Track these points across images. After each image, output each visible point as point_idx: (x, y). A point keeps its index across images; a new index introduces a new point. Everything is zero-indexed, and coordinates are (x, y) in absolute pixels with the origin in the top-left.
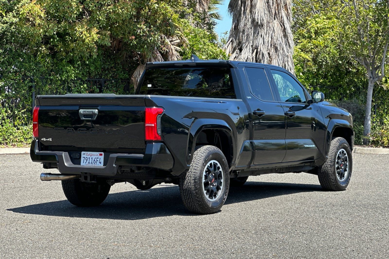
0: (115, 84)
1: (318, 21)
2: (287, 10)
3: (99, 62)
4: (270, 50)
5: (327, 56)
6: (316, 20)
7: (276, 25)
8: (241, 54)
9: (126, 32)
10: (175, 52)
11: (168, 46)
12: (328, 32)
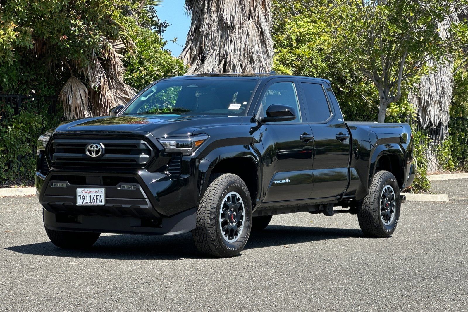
0: (36, 103)
1: (300, 24)
2: (266, 7)
3: (15, 73)
4: (242, 60)
5: (314, 71)
6: (297, 23)
7: (251, 27)
8: (203, 66)
9: (54, 30)
10: (118, 61)
11: (110, 51)
12: (314, 39)
